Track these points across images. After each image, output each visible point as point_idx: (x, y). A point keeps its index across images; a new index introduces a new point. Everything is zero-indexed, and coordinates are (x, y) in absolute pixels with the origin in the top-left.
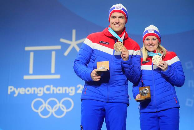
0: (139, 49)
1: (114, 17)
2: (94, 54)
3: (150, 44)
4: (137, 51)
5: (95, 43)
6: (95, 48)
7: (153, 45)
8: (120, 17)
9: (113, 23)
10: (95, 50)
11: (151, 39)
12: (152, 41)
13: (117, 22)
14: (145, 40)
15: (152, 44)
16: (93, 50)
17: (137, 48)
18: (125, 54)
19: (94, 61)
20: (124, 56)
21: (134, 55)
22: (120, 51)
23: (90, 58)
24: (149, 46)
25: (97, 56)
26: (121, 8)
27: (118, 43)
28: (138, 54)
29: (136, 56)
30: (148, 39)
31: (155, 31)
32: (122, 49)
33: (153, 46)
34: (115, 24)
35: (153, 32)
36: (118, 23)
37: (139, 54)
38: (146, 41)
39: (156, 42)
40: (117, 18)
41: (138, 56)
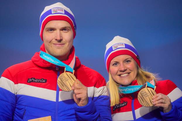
0: (105, 85)
1: (52, 29)
2: (20, 104)
3: (121, 71)
4: (102, 88)
5: (19, 84)
6: (20, 93)
7: (128, 71)
8: (63, 29)
9: (50, 42)
10: (21, 96)
11: (121, 63)
12: (124, 65)
13: (59, 38)
14: (111, 65)
15: (125, 70)
16: (17, 98)
17: (100, 82)
18: (79, 92)
19: (22, 118)
20: (78, 96)
21: (97, 95)
22: (71, 89)
23: (13, 114)
24: (120, 75)
25: (26, 107)
26: (63, 12)
27: (64, 74)
28: (103, 95)
29: (100, 97)
30: (116, 63)
31: (127, 46)
32: (74, 85)
33: (129, 73)
34: (56, 42)
35: (123, 48)
36: (60, 41)
37: (105, 94)
38: (112, 68)
39: (131, 65)
40: (58, 31)
41: (104, 96)
